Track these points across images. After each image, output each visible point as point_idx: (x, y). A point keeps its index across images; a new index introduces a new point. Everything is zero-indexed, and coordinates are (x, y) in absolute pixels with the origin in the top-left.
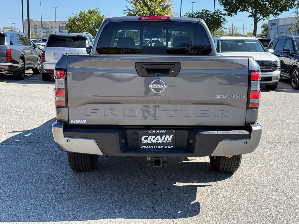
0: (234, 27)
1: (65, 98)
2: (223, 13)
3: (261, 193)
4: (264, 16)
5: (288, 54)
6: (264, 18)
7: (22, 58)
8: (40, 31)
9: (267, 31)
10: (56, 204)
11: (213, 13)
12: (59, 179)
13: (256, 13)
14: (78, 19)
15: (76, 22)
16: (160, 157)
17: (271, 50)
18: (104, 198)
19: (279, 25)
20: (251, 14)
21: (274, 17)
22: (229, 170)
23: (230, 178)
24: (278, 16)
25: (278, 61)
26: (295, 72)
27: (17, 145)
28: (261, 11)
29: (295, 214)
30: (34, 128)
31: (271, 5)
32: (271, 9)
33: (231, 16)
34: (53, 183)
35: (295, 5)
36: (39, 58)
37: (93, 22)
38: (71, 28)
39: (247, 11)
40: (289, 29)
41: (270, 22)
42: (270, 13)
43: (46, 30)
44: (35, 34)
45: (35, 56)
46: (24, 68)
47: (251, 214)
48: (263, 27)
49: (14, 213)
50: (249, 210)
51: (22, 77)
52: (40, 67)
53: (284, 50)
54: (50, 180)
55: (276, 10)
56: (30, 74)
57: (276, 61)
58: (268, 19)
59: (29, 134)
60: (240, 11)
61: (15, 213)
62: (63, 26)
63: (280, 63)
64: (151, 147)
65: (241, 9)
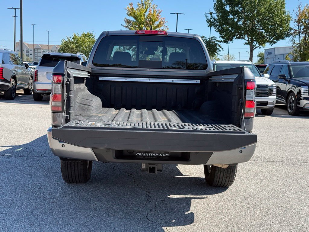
0: (229, 55)
1: (61, 103)
2: (219, 40)
3: (256, 206)
4: (260, 44)
5: (283, 79)
6: (260, 46)
7: (14, 77)
8: (32, 55)
9: (263, 60)
10: (48, 211)
11: (209, 39)
12: (51, 189)
13: (252, 41)
14: (72, 42)
15: (70, 45)
16: (155, 164)
17: (267, 75)
18: (97, 207)
19: (275, 54)
20: (247, 42)
21: (270, 45)
22: (224, 185)
23: (225, 192)
24: (274, 44)
25: (274, 86)
26: (292, 98)
27: (8, 158)
28: (257, 39)
29: (290, 225)
30: (25, 143)
31: (267, 33)
32: (267, 37)
33: (227, 43)
34: (46, 192)
35: (292, 33)
36: (31, 78)
37: (87, 45)
38: (64, 51)
39: (244, 38)
40: (286, 58)
41: (267, 51)
42: (266, 41)
43: (38, 54)
44: (27, 57)
45: (27, 76)
46: (15, 88)
47: (245, 224)
48: (259, 56)
49: (5, 219)
50: (244, 220)
51: (13, 97)
52: (32, 88)
53: (280, 76)
54: (42, 190)
55: (272, 38)
56: (20, 94)
57: (272, 86)
58: (264, 47)
59: (20, 149)
60: (236, 39)
61: (7, 219)
62: (55, 50)
63: (276, 88)
64: (146, 154)
65: (237, 36)
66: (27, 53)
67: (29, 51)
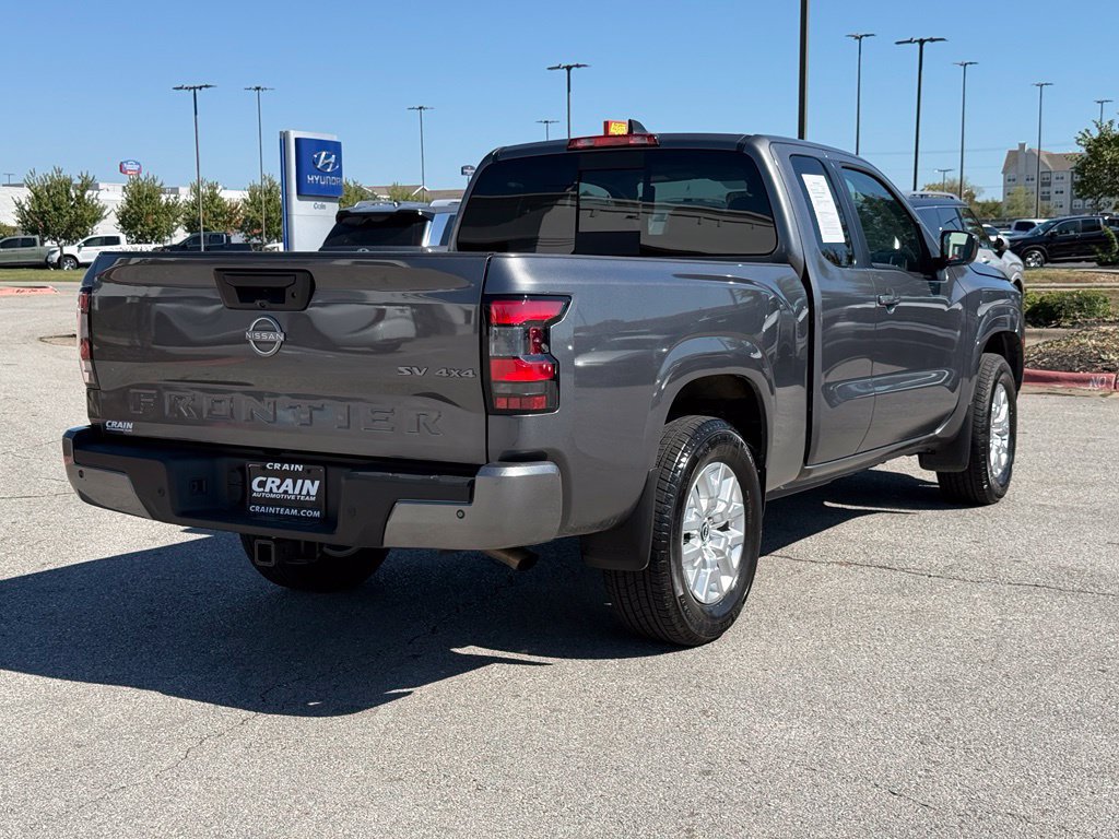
8: (1061, 192)
64: (271, 509)
66: (1046, 189)
67: (1053, 180)
